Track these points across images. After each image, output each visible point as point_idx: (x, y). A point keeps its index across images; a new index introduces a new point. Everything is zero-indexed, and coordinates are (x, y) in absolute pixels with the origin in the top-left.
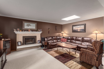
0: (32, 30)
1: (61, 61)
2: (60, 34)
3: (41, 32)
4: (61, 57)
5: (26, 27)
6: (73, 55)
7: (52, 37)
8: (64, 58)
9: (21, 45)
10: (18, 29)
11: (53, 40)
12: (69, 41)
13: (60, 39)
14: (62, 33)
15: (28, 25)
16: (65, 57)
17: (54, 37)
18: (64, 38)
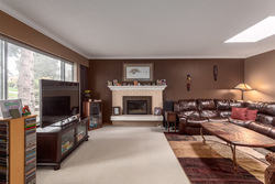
0: (143, 83)
1: (189, 176)
2: (232, 91)
3: (163, 87)
4: (201, 164)
5: (129, 76)
6: (255, 174)
7: (198, 102)
8: (207, 172)
9: (119, 115)
10: (115, 81)
11: (200, 112)
12: (270, 119)
13: (230, 109)
14: (242, 90)
15: (134, 72)
16: (214, 170)
17: (205, 100)
18: (245, 105)
